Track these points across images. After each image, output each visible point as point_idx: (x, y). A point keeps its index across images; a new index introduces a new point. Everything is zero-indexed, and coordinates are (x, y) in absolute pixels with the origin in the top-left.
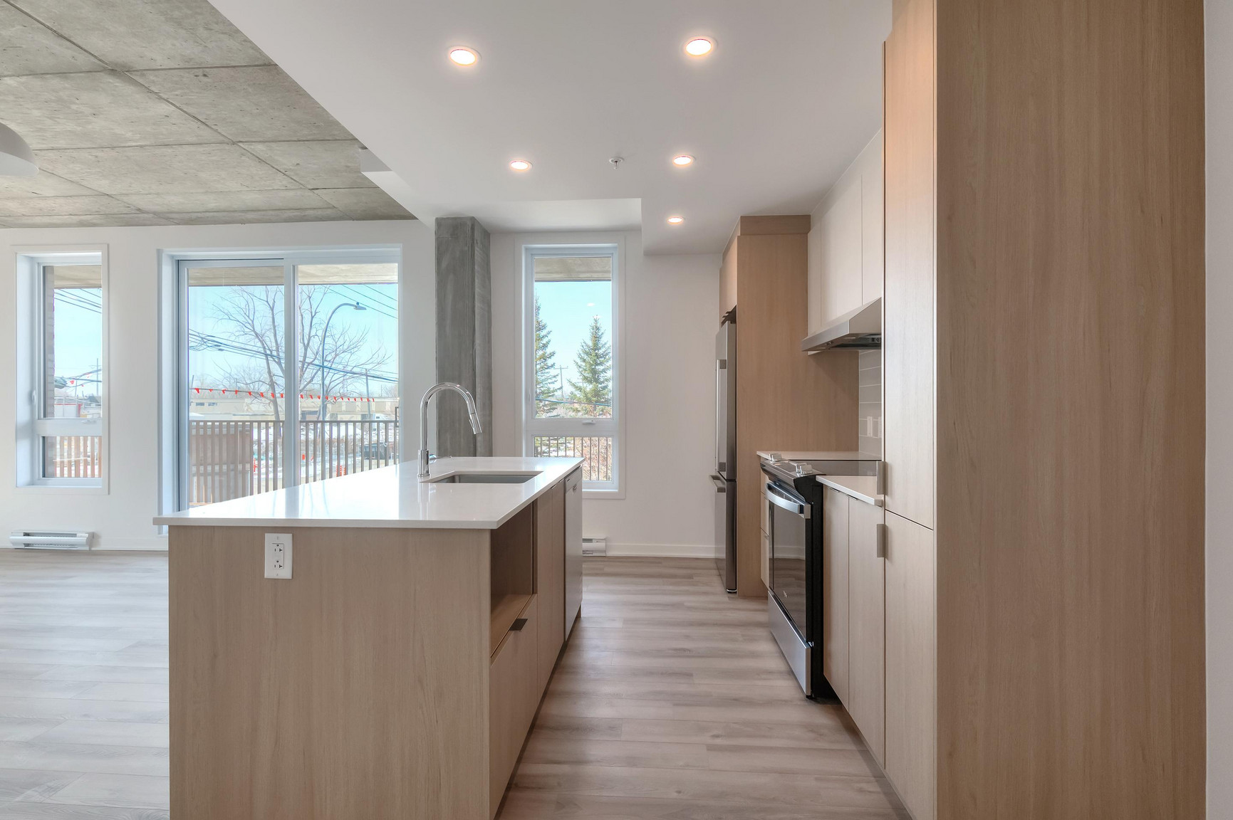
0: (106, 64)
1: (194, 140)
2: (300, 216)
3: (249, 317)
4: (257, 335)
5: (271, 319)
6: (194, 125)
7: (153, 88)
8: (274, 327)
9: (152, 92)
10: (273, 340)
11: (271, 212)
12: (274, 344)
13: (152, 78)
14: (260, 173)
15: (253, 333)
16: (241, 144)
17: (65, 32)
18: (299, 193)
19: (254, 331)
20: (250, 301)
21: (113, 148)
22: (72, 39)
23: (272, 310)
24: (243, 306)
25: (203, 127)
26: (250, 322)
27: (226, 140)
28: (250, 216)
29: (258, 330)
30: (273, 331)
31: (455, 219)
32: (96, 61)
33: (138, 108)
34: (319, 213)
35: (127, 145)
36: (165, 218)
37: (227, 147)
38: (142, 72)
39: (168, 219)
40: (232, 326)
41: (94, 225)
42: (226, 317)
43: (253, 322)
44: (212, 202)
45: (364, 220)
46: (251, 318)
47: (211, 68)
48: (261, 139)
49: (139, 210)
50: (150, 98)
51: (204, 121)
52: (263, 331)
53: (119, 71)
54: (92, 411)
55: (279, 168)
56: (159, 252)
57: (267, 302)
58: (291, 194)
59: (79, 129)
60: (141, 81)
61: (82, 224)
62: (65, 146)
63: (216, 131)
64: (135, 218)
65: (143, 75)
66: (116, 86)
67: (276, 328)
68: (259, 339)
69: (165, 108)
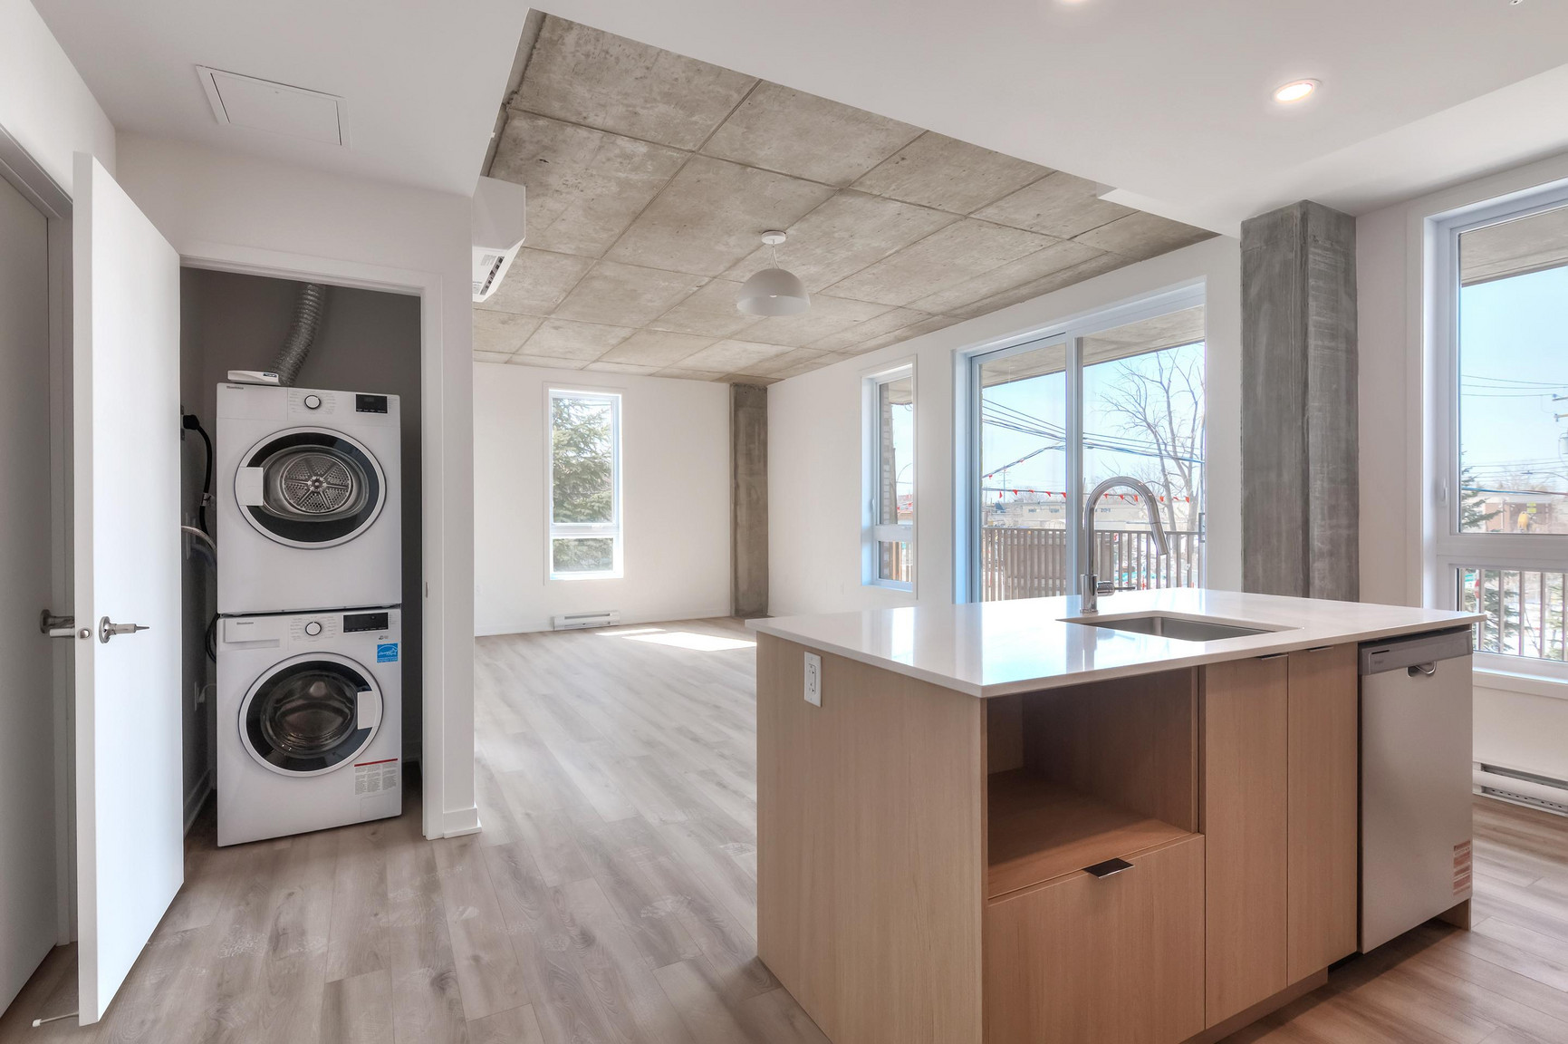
0: (834, 186)
1: (931, 228)
2: (1075, 276)
3: (1140, 404)
4: (1149, 426)
5: (1166, 405)
6: (924, 212)
7: (875, 192)
8: (1170, 413)
9: (876, 196)
10: (1168, 430)
11: (1043, 281)
12: (1169, 435)
13: (868, 183)
14: (1007, 239)
15: (1144, 424)
16: (972, 216)
17: (796, 173)
18: (1059, 248)
19: (1145, 420)
20: (1142, 385)
21: (879, 261)
22: (803, 177)
23: (1167, 392)
24: (1134, 392)
25: (931, 211)
26: (1141, 410)
27: (958, 217)
28: (1024, 291)
29: (1150, 420)
30: (1168, 418)
31: (1273, 213)
32: (826, 187)
33: (875, 217)
34: (1094, 264)
35: (887, 254)
36: (954, 316)
37: (962, 224)
38: (859, 180)
39: (955, 316)
40: (1123, 418)
41: (907, 338)
42: (1115, 408)
43: (1144, 410)
44: (983, 288)
45: (1153, 256)
46: (1143, 405)
47: (903, 148)
48: (987, 202)
49: (929, 314)
50: (878, 203)
51: (928, 205)
52: (1157, 420)
53: (844, 188)
54: (997, 518)
55: (1022, 227)
56: (953, 352)
57: (1161, 383)
58: (1051, 252)
59: (850, 253)
60: (863, 190)
61: (899, 340)
62: (850, 273)
63: (943, 211)
64: (928, 324)
65: (861, 183)
66: (851, 203)
67: (1172, 415)
68: (1152, 430)
69: (893, 207)
